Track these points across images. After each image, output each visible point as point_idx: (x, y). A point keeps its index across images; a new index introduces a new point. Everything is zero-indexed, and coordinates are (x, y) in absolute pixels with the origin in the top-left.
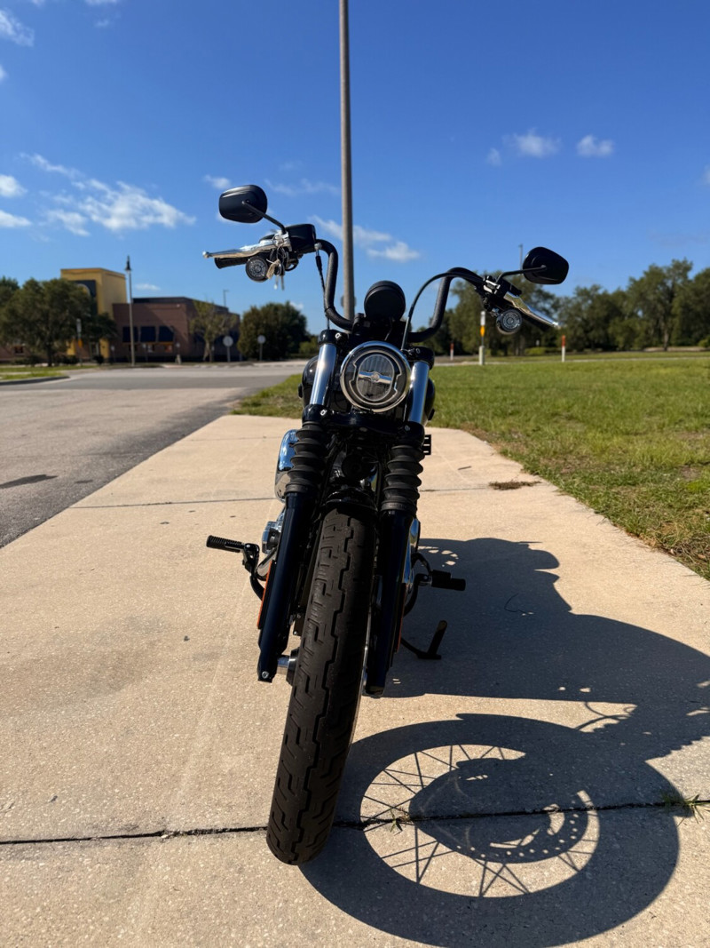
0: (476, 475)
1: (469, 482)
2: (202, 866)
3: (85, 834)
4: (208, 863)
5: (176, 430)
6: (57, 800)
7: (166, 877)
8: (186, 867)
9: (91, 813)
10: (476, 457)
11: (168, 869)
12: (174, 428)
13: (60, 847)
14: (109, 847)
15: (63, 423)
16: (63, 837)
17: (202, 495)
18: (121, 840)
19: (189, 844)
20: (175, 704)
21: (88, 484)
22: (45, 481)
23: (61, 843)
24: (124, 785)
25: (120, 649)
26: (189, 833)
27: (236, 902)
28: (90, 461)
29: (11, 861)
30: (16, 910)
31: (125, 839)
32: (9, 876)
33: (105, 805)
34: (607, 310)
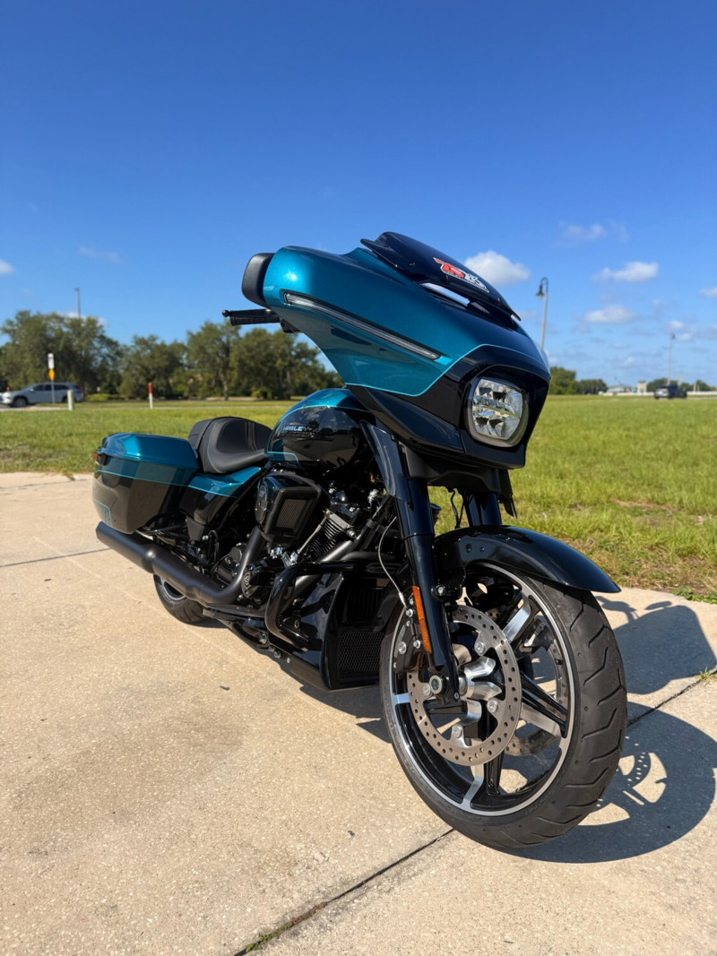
3: (426, 839)
6: (356, 833)
9: (402, 827)
13: (424, 856)
16: (414, 850)
20: (318, 735)
25: (170, 715)
29: (405, 884)
32: (423, 891)
34: (167, 360)
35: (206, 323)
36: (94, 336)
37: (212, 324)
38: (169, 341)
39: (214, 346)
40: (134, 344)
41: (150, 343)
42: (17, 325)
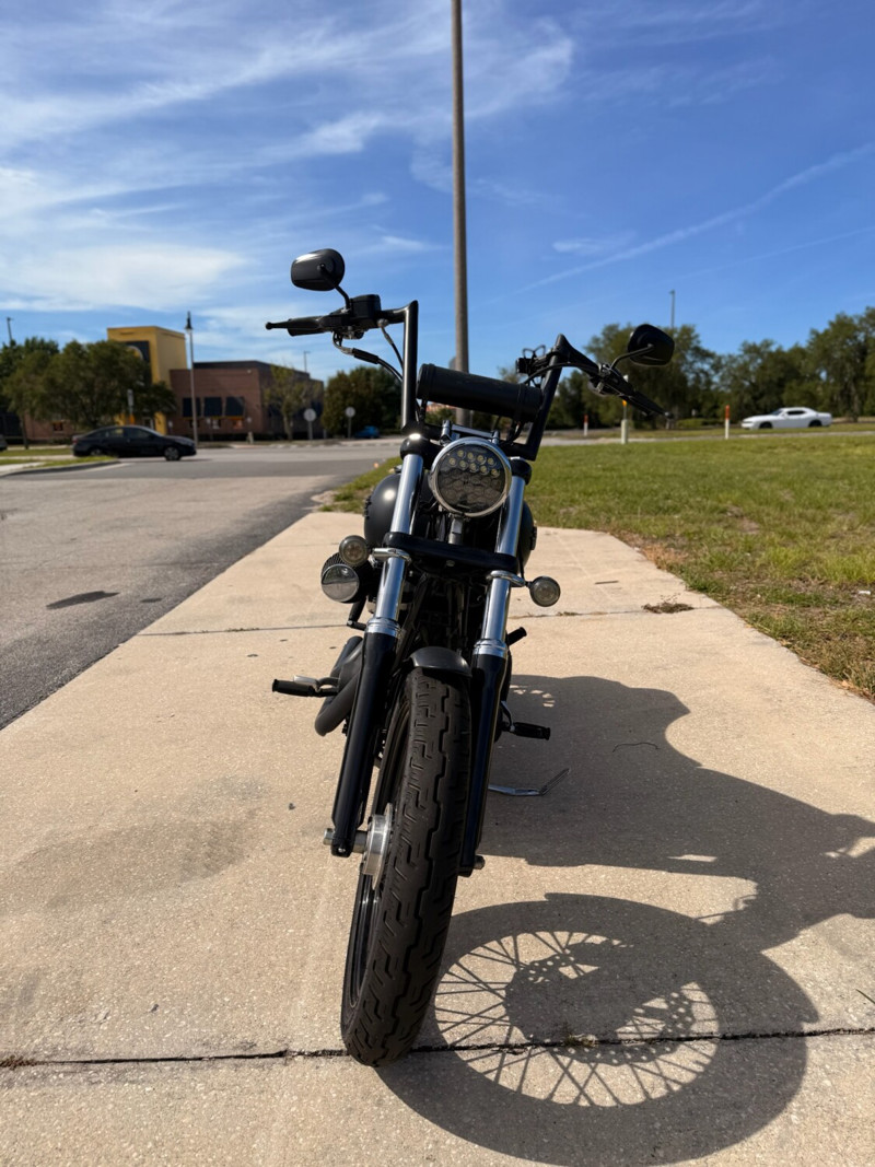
0: (626, 594)
1: (618, 604)
2: (334, 1095)
3: (195, 1052)
4: (340, 1092)
5: (255, 533)
6: (158, 1010)
7: (293, 1109)
8: (314, 1097)
9: (199, 1026)
10: (626, 569)
11: (295, 1098)
12: (253, 529)
13: (167, 1068)
14: (224, 1069)
15: (118, 523)
16: (170, 1057)
17: (293, 619)
18: (237, 1061)
19: (317, 1068)
20: (285, 891)
21: (156, 604)
22: (104, 600)
23: (168, 1063)
24: (234, 992)
25: (215, 820)
26: (315, 1054)
27: (377, 1141)
28: (156, 573)
29: (113, 1085)
30: (125, 1145)
31: (242, 1060)
32: (113, 1103)
33: (214, 1017)
34: (782, 370)
35: (838, 316)
36: (689, 348)
37: (845, 317)
38: (787, 347)
39: (845, 347)
40: (741, 353)
41: (762, 350)
42: (603, 342)
